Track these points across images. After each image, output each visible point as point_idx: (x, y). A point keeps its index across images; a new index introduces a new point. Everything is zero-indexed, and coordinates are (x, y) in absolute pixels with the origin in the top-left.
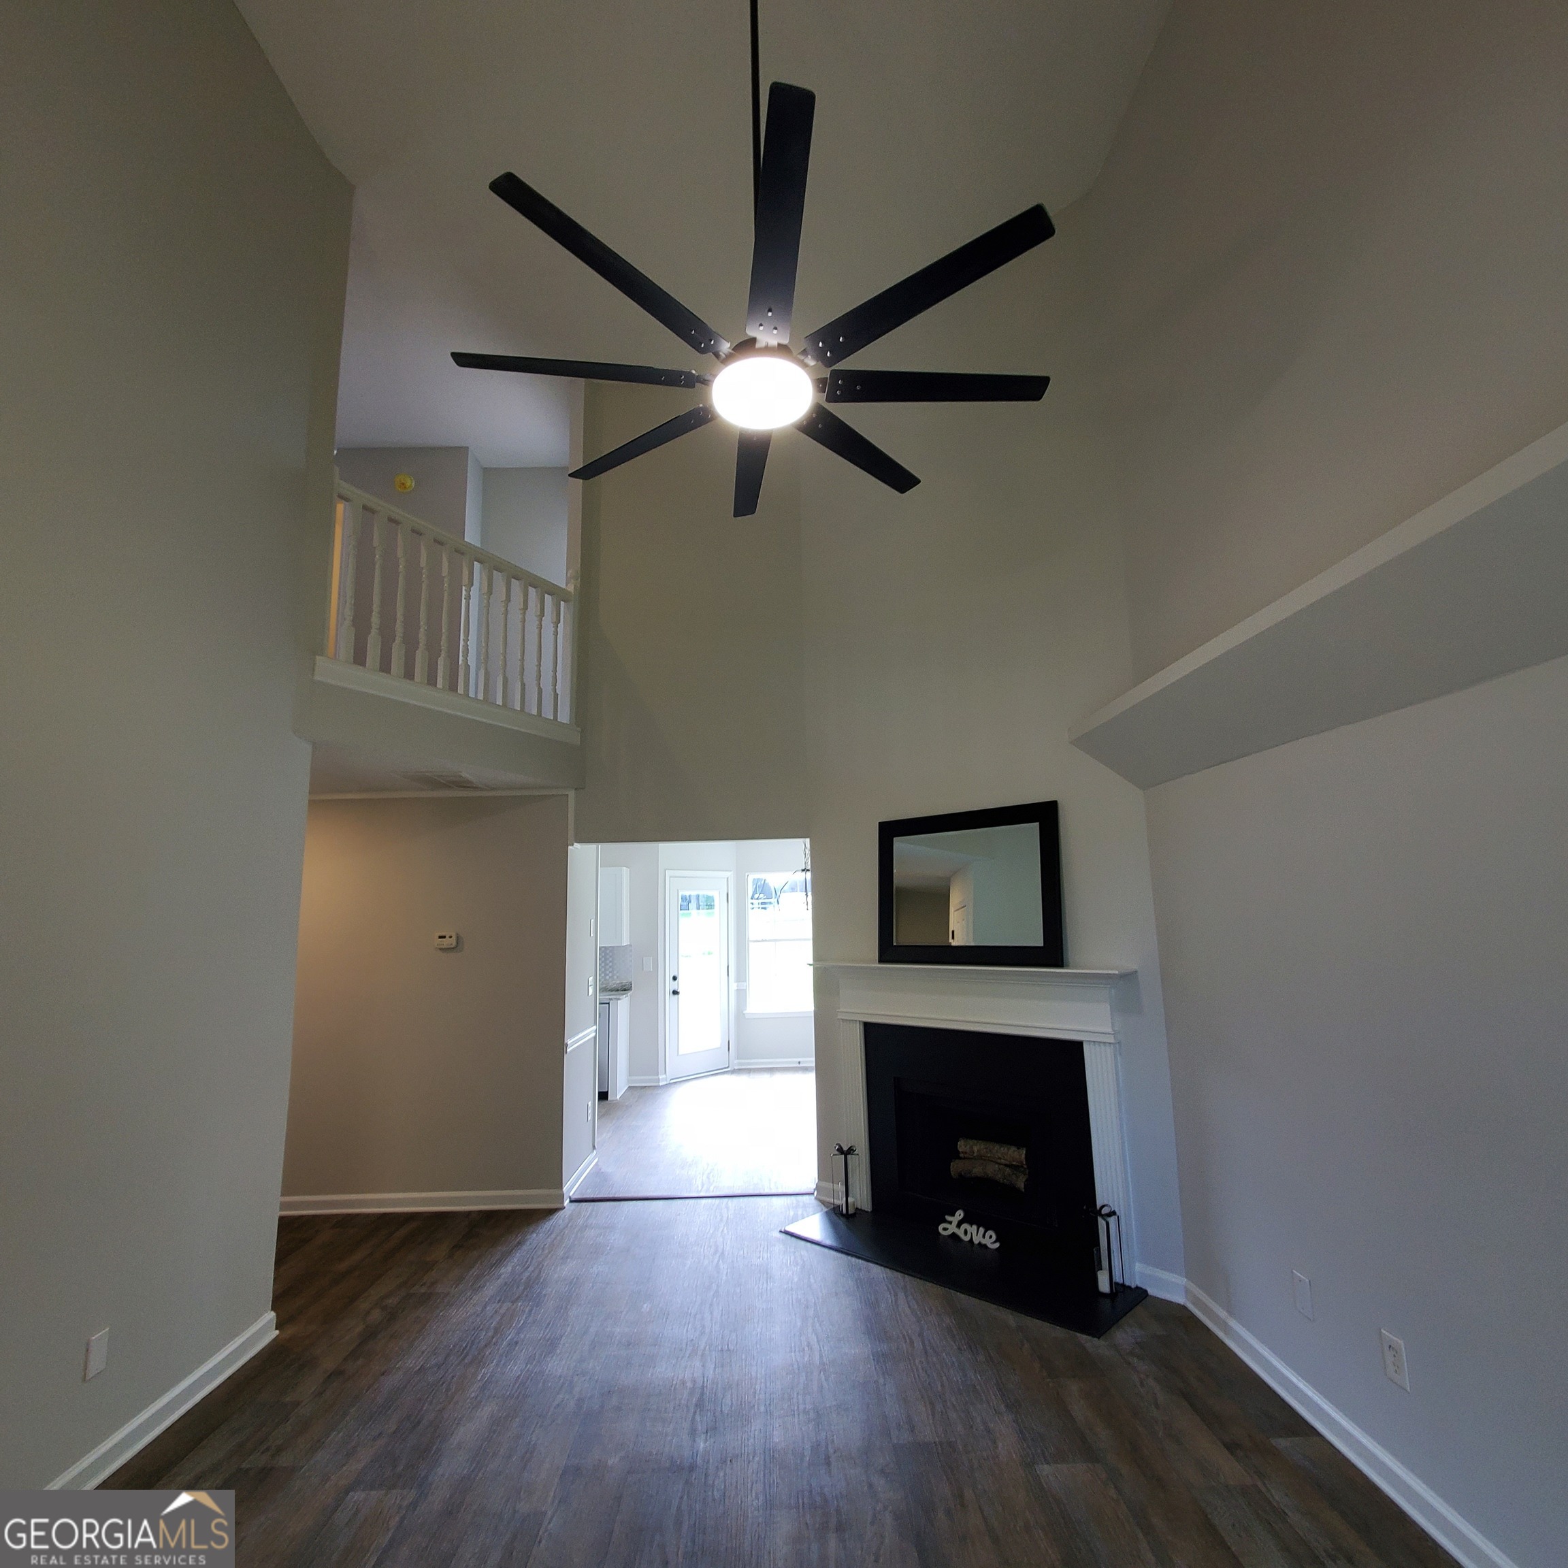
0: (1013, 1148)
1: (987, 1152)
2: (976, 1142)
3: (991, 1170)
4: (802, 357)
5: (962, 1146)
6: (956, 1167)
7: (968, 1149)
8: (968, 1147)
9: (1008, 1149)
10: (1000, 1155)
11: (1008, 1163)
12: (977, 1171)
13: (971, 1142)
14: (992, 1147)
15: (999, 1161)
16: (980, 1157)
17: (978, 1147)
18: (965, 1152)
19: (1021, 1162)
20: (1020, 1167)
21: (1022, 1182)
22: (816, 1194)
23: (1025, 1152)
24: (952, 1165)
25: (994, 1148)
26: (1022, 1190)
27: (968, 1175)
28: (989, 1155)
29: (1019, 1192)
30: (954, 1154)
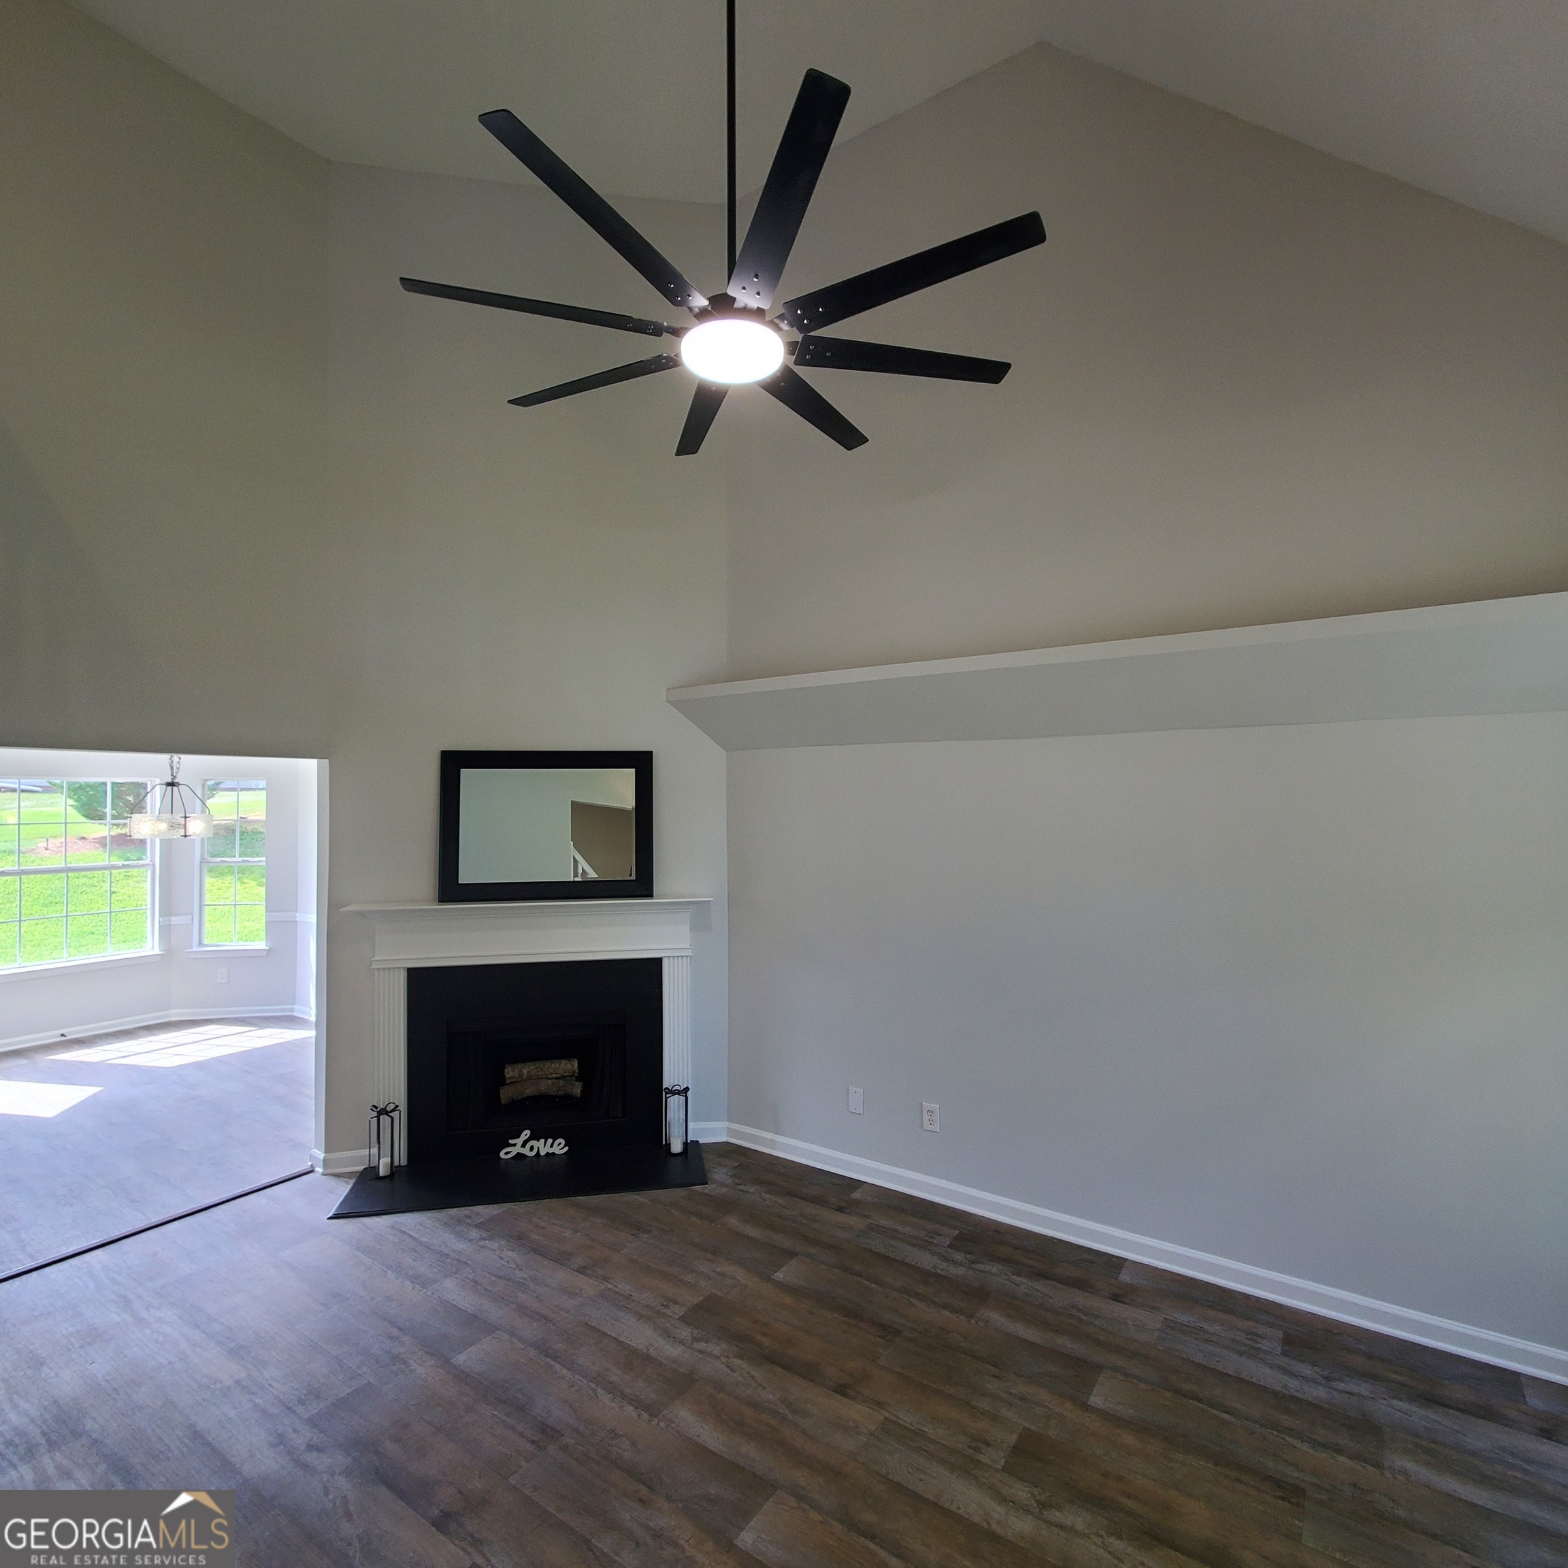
0: (564, 1062)
1: (537, 1071)
2: (523, 1065)
3: (544, 1087)
4: (777, 321)
5: (510, 1072)
6: (506, 1094)
7: (516, 1073)
8: (517, 1071)
9: (560, 1064)
10: (551, 1071)
11: (559, 1075)
12: (530, 1091)
13: (519, 1066)
14: (542, 1066)
15: (550, 1076)
16: (531, 1077)
17: (527, 1069)
18: (513, 1077)
19: (574, 1072)
20: (573, 1076)
21: (577, 1090)
22: (319, 1170)
23: (576, 1062)
24: (501, 1091)
25: (544, 1067)
26: (579, 1095)
27: (520, 1097)
28: (540, 1073)
29: (576, 1098)
30: (502, 1081)
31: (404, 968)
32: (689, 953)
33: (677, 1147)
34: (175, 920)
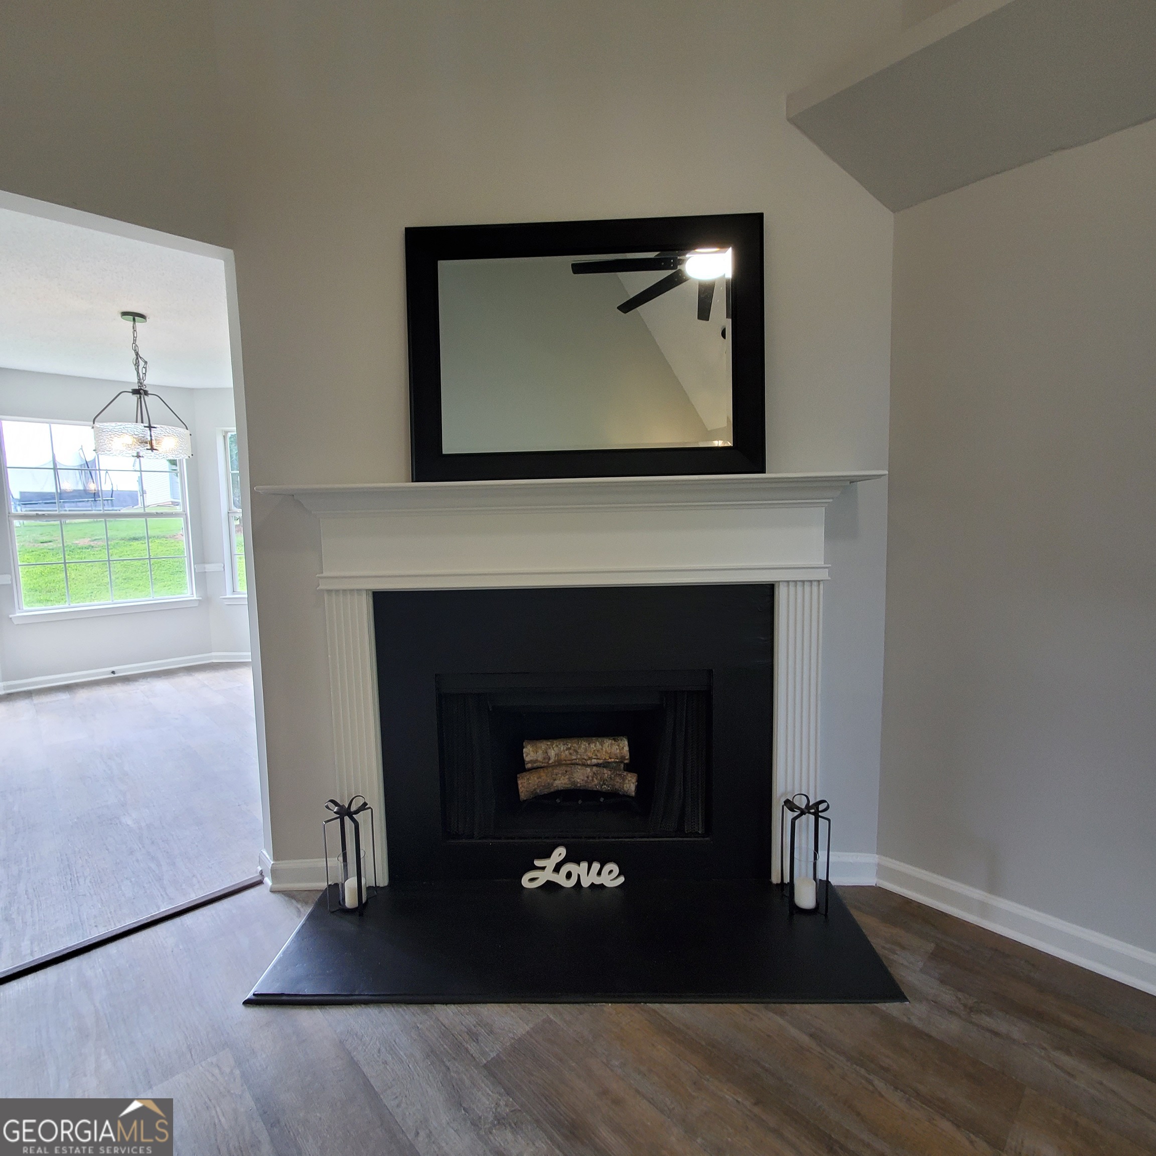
0: (608, 742)
1: (570, 754)
2: (550, 742)
3: (581, 777)
5: (531, 753)
6: (527, 785)
7: (540, 756)
8: (540, 752)
9: (602, 744)
10: (590, 754)
11: (601, 761)
12: (561, 782)
13: (543, 745)
14: (577, 746)
15: (589, 762)
16: (559, 763)
17: (555, 750)
18: (536, 761)
19: (623, 758)
20: (622, 762)
21: (630, 784)
22: (268, 881)
23: (626, 743)
24: (519, 782)
25: (580, 747)
26: (633, 794)
27: (546, 791)
28: (574, 757)
29: (629, 796)
30: (520, 766)
31: (367, 590)
32: (824, 575)
33: (806, 897)
34: (209, 567)
